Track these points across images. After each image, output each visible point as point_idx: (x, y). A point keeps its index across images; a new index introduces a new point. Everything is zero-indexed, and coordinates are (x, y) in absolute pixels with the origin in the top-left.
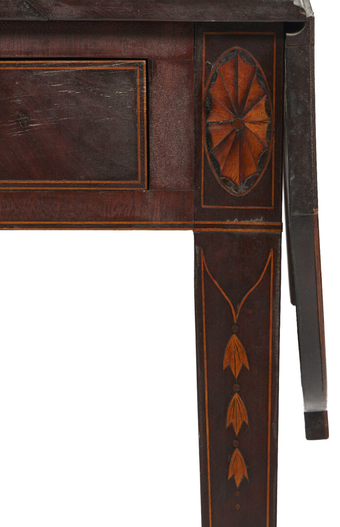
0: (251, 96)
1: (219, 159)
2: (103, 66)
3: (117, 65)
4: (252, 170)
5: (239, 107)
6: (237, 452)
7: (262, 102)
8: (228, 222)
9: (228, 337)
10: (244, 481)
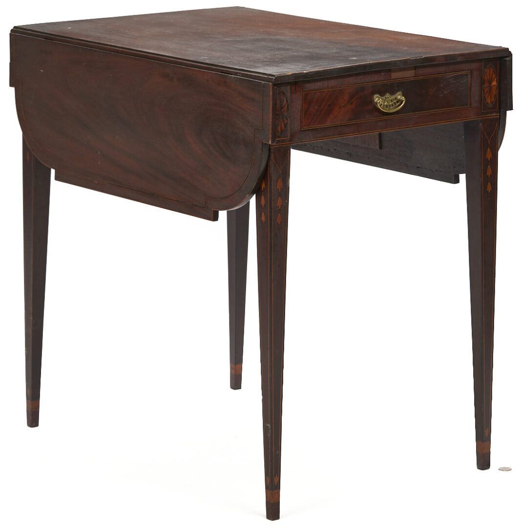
0: (493, 78)
1: (486, 97)
2: (460, 73)
3: (464, 72)
4: (493, 99)
5: (490, 82)
6: (489, 183)
7: (495, 80)
8: (488, 115)
9: (487, 149)
10: (491, 191)
